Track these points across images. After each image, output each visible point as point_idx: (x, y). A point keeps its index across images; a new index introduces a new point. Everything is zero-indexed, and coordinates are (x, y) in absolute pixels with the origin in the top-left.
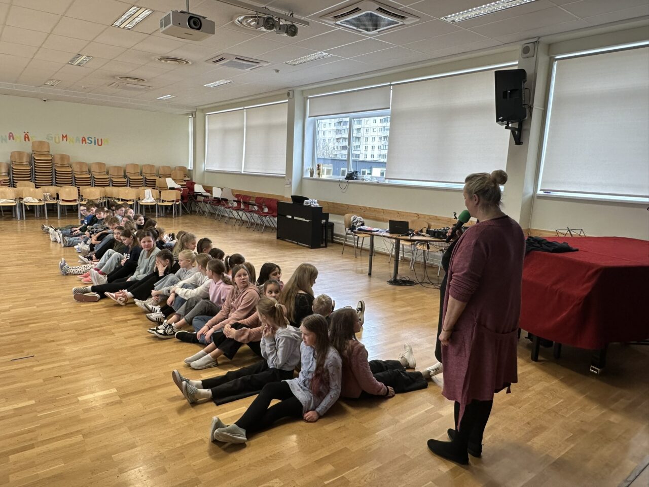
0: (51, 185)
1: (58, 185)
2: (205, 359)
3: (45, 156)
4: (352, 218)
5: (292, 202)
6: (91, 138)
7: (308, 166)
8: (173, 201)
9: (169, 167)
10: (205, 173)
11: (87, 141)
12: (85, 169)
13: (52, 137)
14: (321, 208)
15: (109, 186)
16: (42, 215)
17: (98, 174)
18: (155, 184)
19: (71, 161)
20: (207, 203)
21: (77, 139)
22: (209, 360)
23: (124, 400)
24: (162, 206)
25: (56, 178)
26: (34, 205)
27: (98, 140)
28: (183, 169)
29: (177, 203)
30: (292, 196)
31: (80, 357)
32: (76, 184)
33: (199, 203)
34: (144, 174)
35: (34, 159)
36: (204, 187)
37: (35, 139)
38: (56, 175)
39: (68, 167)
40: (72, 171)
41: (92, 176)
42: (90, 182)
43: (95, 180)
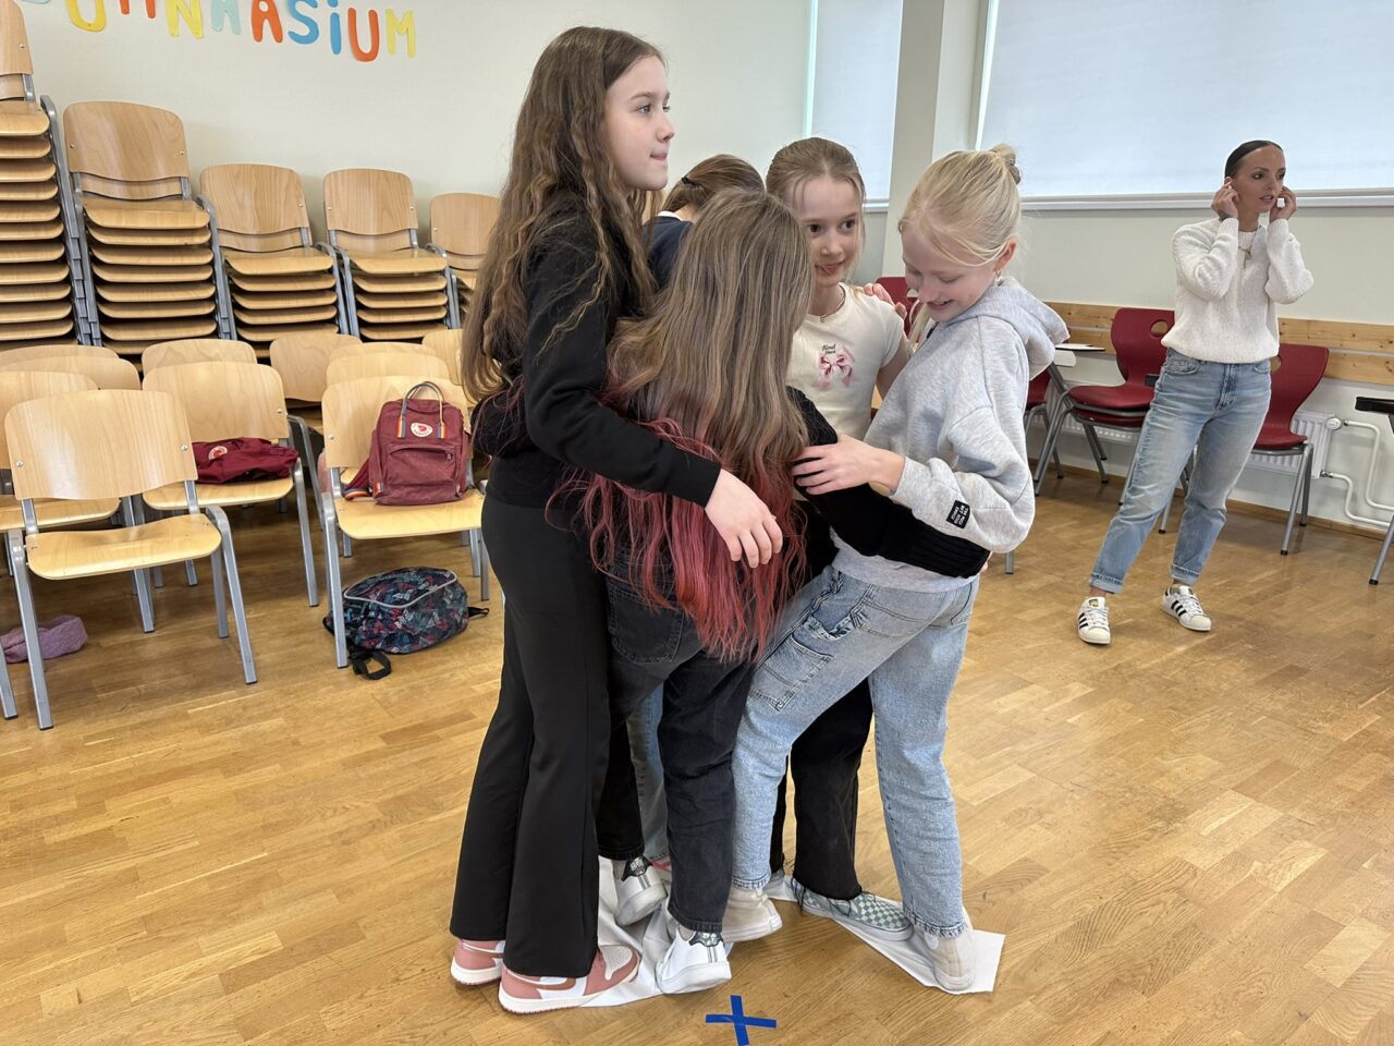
11: (288, 24)
12: (290, 214)
17: (373, 244)
21: (222, 2)
27: (352, 14)
38: (95, 261)
39: (176, 204)
40: (209, 227)
41: (339, 257)
42: (330, 300)
43: (365, 286)
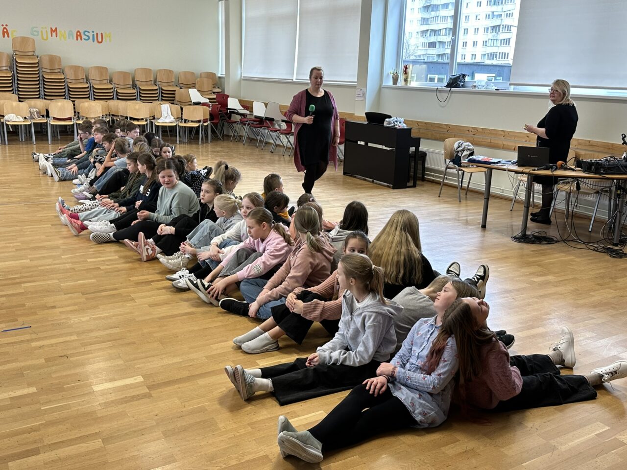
0: (39, 98)
1: (46, 97)
2: (262, 340)
3: (30, 59)
4: (456, 145)
5: (366, 123)
6: (89, 32)
7: (389, 69)
8: (199, 121)
9: (193, 73)
10: (242, 82)
11: (84, 37)
12: (82, 76)
13: (38, 32)
14: (410, 130)
15: (112, 99)
16: (29, 139)
17: (98, 82)
18: (174, 97)
19: (64, 64)
20: (245, 125)
21: (70, 34)
22: (267, 342)
23: (154, 393)
24: (185, 127)
25: (44, 88)
26: (18, 125)
27: (97, 34)
28: (211, 76)
29: (205, 124)
30: (366, 113)
31: (92, 331)
32: (70, 97)
33: (234, 125)
34: (159, 83)
35: (16, 62)
36: (241, 102)
37: (16, 35)
38: (44, 84)
39: (59, 73)
40: (64, 78)
41: (90, 85)
42: (88, 93)
43: (95, 91)
